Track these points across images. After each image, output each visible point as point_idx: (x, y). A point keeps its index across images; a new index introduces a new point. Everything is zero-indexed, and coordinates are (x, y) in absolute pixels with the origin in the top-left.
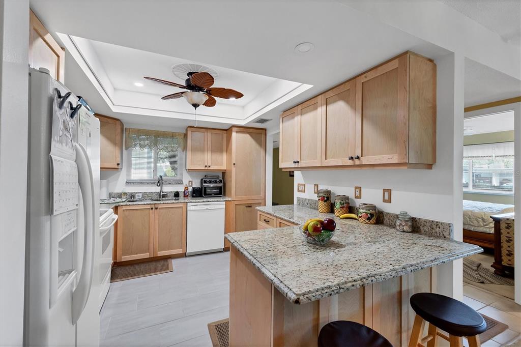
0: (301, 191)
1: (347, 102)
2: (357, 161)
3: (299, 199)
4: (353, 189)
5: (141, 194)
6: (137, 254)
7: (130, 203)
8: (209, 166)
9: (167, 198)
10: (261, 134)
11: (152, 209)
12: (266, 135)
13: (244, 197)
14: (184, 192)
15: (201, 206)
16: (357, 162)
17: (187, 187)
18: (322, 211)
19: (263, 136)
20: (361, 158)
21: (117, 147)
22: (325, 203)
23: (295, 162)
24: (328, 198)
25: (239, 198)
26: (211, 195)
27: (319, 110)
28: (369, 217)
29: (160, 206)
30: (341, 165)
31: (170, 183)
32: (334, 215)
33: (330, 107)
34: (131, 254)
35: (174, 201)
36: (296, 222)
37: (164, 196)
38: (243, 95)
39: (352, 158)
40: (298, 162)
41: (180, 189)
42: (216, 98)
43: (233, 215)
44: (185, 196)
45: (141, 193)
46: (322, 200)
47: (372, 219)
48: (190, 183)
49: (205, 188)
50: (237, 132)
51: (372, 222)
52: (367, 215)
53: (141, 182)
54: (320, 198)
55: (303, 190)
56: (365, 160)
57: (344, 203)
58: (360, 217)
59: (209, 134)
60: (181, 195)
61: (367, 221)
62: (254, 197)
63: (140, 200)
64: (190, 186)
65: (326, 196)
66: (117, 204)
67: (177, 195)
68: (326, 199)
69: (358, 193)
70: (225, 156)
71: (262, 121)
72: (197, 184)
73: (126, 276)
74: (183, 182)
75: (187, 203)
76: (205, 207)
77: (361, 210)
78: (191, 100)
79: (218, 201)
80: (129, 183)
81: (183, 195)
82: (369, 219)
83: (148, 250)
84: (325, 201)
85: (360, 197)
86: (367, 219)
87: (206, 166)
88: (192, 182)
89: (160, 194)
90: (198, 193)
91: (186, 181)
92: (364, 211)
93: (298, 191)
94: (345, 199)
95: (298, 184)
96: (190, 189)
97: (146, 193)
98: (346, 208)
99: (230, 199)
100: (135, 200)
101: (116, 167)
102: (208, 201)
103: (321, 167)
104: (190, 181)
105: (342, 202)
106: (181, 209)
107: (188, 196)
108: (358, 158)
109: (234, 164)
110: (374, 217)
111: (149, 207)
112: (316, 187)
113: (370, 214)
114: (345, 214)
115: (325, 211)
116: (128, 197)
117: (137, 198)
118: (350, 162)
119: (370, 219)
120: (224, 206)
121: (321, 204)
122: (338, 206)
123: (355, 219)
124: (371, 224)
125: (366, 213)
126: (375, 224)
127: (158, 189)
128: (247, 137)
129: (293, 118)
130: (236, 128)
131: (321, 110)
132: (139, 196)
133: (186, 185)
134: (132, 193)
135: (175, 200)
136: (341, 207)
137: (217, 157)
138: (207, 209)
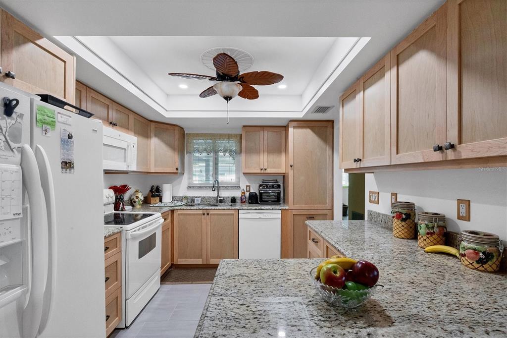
0: (374, 202)
1: (432, 50)
2: (449, 152)
3: (370, 213)
4: (455, 203)
5: (200, 199)
6: (191, 259)
7: (188, 208)
8: (266, 169)
9: (223, 204)
10: (327, 127)
11: (204, 214)
12: (333, 128)
13: (304, 206)
14: (241, 198)
15: (253, 215)
16: (450, 155)
17: (244, 193)
18: (397, 235)
19: (329, 129)
20: (459, 148)
21: (176, 153)
22: (403, 223)
23: (355, 161)
24: (408, 216)
25: (297, 206)
26: (267, 201)
27: (387, 76)
28: (480, 259)
29: (211, 212)
30: (422, 161)
31: (227, 188)
32: (416, 245)
33: (403, 68)
34: (186, 258)
35: (230, 208)
36: (343, 251)
37: (221, 201)
38: (283, 77)
39: (440, 149)
40: (360, 160)
41: (237, 194)
42: (256, 87)
43: (290, 227)
44: (242, 202)
45: (200, 197)
46: (398, 218)
47: (490, 263)
48: (248, 188)
49: (261, 194)
50: (295, 127)
51: (490, 269)
52: (477, 254)
53: (200, 187)
54: (395, 215)
55: (376, 200)
56: (466, 151)
57: (433, 227)
58: (463, 255)
59: (266, 133)
60: (238, 200)
61: (477, 266)
62: (316, 206)
63: (199, 205)
64: (247, 191)
65: (405, 212)
66: (173, 208)
67: (233, 200)
68: (404, 216)
69: (463, 211)
70: (283, 156)
71: (322, 110)
72: (254, 189)
73: (178, 280)
74: (241, 186)
75: (239, 210)
76: (258, 216)
77: (464, 244)
78: (221, 92)
79: (272, 210)
80: (189, 188)
81: (240, 201)
82: (480, 261)
83: (200, 257)
84: (403, 220)
85: (468, 218)
86: (478, 262)
87: (262, 169)
88: (249, 186)
89: (217, 199)
90: (254, 199)
91: (243, 187)
92: (472, 245)
93: (370, 201)
94: (438, 219)
95: (370, 192)
96: (247, 194)
97: (205, 197)
98: (439, 235)
99: (287, 208)
100: (194, 204)
101: (175, 171)
102: (262, 209)
103: (390, 165)
104: (247, 186)
105: (431, 225)
106: (232, 216)
107: (245, 202)
108: (452, 146)
109: (291, 166)
110: (495, 259)
111: (201, 212)
112: (394, 197)
113: (484, 253)
114: (435, 244)
115: (403, 236)
116: (189, 201)
117: (196, 202)
118: (437, 156)
119: (485, 263)
120: (279, 216)
121: (397, 223)
122: (422, 230)
123: (454, 256)
124: (485, 271)
125: (474, 250)
126: (495, 272)
127: (215, 194)
128: (308, 132)
129: (355, 97)
130: (293, 123)
131: (390, 76)
132: (198, 200)
133: (243, 190)
134: (193, 197)
135: (231, 205)
136: (428, 234)
137: (273, 158)
138: (260, 218)
